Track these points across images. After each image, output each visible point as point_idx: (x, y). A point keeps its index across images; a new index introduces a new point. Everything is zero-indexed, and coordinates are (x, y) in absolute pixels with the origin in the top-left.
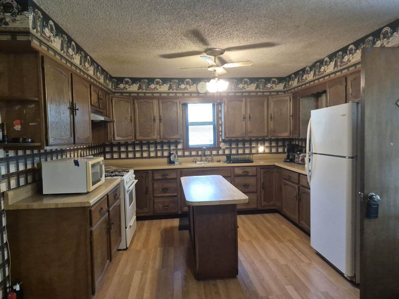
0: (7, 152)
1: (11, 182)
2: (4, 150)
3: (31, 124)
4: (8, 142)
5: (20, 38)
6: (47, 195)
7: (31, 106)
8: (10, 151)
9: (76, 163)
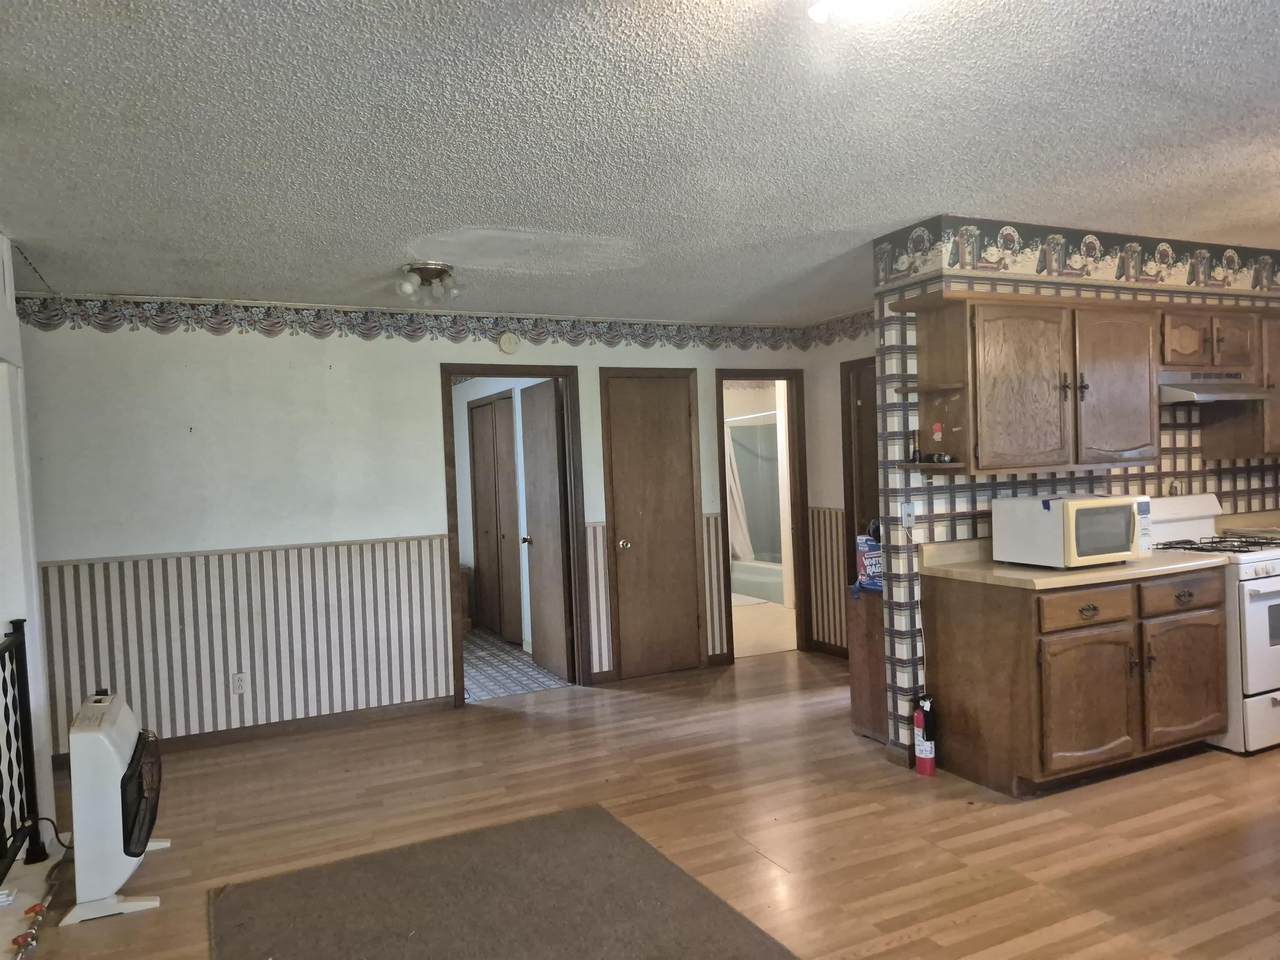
0: (930, 478)
1: (936, 529)
2: (922, 474)
3: (954, 430)
4: (920, 462)
5: (932, 289)
6: (1001, 564)
7: (954, 399)
8: (934, 477)
9: (1046, 505)
